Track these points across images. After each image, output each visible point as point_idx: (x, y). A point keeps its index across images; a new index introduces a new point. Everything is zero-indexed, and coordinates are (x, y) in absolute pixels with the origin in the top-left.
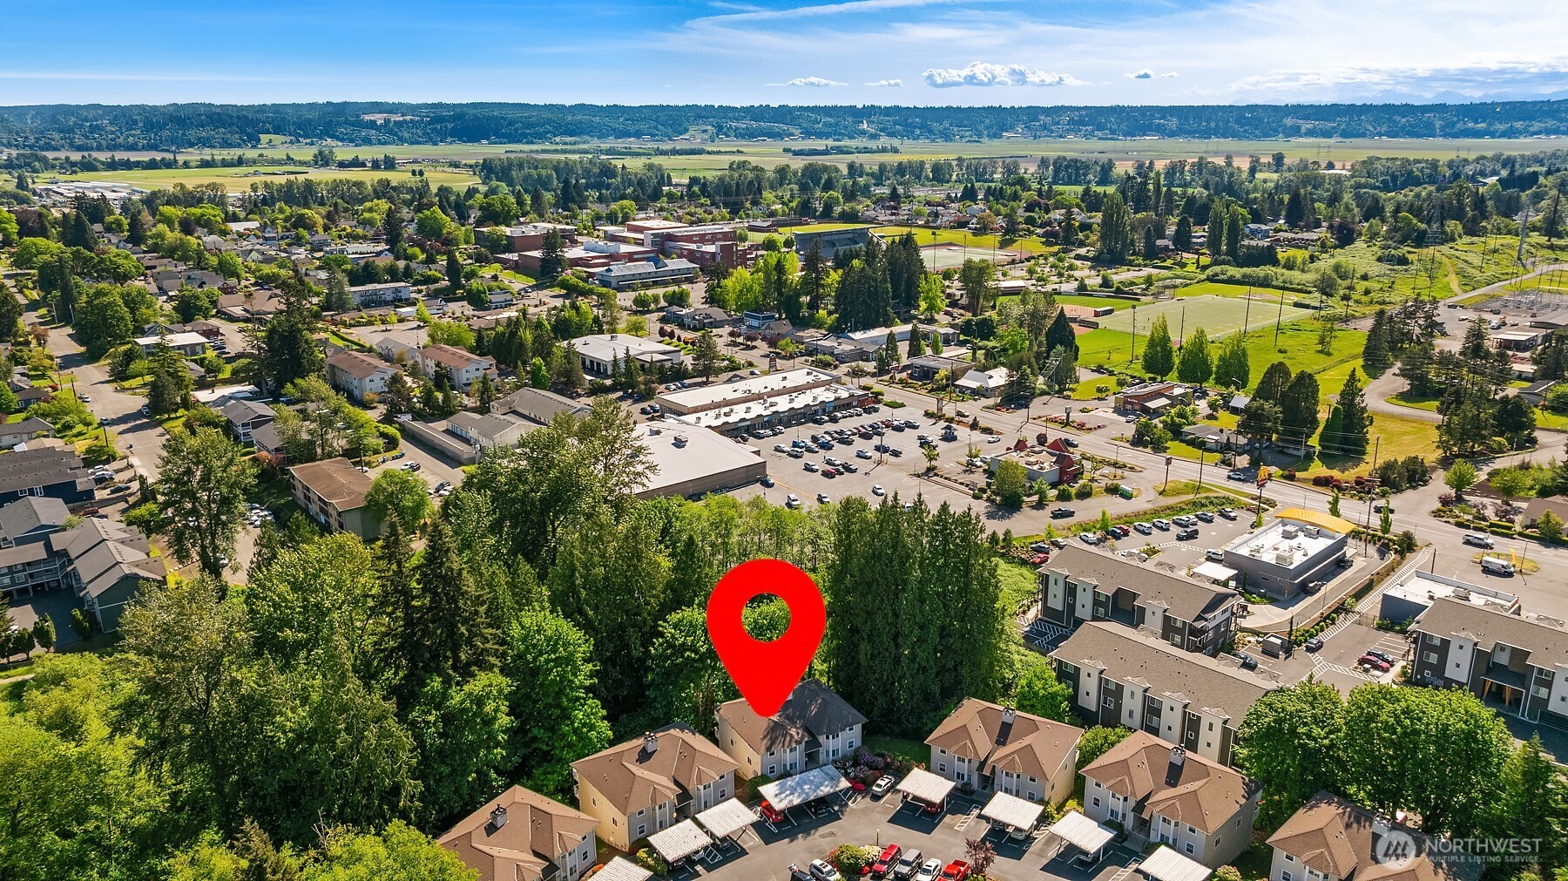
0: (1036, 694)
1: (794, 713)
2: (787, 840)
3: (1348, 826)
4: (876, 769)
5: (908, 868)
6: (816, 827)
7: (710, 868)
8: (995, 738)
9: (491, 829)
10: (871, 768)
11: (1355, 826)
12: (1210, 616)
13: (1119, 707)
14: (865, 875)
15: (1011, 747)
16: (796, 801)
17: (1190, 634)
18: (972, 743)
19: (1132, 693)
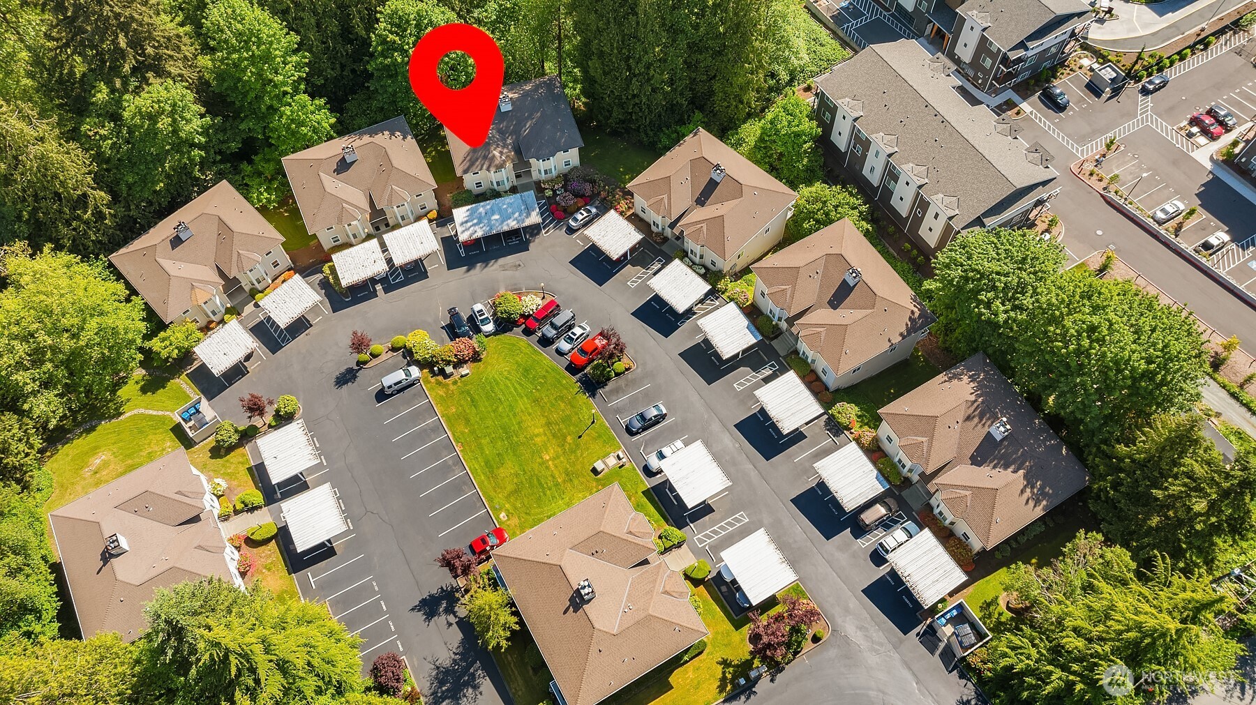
0: (777, 131)
1: (507, 127)
2: (465, 268)
3: (969, 418)
4: (582, 196)
5: (555, 332)
6: (497, 258)
7: (386, 291)
8: (697, 195)
9: (176, 242)
10: (576, 195)
11: (976, 420)
12: (1030, 45)
13: (864, 156)
14: (518, 326)
15: (709, 211)
16: (479, 234)
17: (1001, 63)
18: (669, 199)
19: (877, 153)
